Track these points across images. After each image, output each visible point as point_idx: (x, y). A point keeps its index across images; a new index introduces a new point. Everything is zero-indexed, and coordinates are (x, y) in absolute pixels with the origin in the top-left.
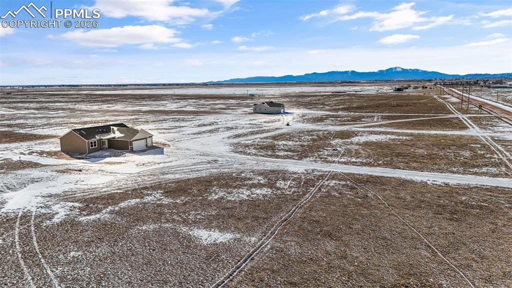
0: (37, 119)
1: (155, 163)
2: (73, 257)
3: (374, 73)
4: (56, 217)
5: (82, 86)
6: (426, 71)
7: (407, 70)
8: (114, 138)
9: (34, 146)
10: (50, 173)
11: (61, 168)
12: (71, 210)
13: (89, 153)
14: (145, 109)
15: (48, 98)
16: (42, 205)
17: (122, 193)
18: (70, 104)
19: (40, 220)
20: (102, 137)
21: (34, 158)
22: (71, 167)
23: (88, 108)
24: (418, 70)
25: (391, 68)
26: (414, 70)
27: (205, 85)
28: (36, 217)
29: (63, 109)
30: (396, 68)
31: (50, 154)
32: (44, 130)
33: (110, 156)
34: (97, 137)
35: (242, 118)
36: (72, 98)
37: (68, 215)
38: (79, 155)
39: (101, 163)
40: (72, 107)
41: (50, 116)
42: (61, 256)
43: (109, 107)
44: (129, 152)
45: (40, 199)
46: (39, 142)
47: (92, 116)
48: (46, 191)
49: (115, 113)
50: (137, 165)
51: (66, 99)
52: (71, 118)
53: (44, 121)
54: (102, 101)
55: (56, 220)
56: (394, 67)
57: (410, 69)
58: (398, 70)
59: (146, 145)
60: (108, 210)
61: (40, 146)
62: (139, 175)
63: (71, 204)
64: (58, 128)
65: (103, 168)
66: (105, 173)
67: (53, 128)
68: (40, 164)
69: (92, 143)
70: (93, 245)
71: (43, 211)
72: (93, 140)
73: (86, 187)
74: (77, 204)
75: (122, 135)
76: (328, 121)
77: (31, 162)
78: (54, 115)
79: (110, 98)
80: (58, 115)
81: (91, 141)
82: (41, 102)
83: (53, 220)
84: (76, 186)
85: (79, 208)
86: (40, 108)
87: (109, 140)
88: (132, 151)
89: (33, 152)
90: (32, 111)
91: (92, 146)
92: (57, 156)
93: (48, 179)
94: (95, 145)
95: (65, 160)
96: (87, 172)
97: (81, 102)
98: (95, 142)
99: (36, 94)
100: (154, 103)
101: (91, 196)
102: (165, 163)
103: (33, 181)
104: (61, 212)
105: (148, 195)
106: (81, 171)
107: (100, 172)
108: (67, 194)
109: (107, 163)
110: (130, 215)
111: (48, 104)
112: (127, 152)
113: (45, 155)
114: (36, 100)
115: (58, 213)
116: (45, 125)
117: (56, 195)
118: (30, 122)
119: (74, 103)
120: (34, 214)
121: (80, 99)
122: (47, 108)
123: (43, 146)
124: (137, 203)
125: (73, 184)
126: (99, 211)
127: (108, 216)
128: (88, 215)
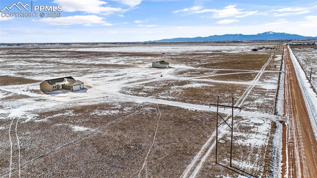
0: (38, 69)
1: (79, 97)
2: (27, 134)
3: (254, 35)
4: (27, 120)
5: (72, 44)
6: (289, 34)
7: (277, 33)
8: (65, 84)
9: (30, 86)
10: (32, 101)
11: (37, 99)
12: (34, 117)
13: (52, 91)
14: (97, 63)
15: (49, 54)
16: (23, 115)
17: (57, 111)
18: (59, 59)
19: (21, 121)
20: (59, 84)
21: (28, 93)
22: (42, 98)
23: (67, 62)
24: (284, 33)
25: (266, 32)
26: (282, 33)
27: (145, 44)
28: (20, 120)
29: (54, 62)
30: (269, 32)
31: (36, 91)
32: (38, 77)
33: (61, 93)
34: (57, 84)
35: (143, 70)
36: (62, 54)
37: (32, 119)
38: (48, 92)
39: (56, 97)
40: (59, 61)
41: (46, 67)
42: (23, 133)
43: (79, 61)
44: (71, 91)
45: (24, 113)
46: (33, 84)
47: (67, 68)
48: (27, 109)
49: (79, 66)
50: (71, 98)
51: (58, 55)
52: (55, 69)
53: (41, 71)
54: (77, 57)
55: (26, 121)
56: (268, 31)
57: (279, 33)
58: (271, 33)
59: (80, 87)
60: (48, 118)
61: (33, 87)
62: (69, 103)
63: (34, 115)
64: (46, 76)
65: (55, 99)
66: (55, 101)
67: (43, 76)
68: (29, 96)
69: (53, 87)
70: (36, 130)
71: (23, 117)
72: (54, 85)
73: (44, 108)
74: (37, 115)
75: (69, 83)
76: (185, 74)
77: (26, 95)
78: (48, 67)
79: (82, 55)
80: (50, 67)
81: (53, 86)
82: (44, 57)
83: (25, 121)
84: (40, 107)
85: (37, 117)
86: (43, 62)
87: (62, 85)
88: (73, 91)
89: (29, 90)
90: (38, 63)
91: (54, 88)
92: (38, 92)
93: (30, 104)
94: (55, 88)
95: (41, 95)
96: (47, 101)
97: (65, 57)
98: (55, 86)
99: (43, 51)
100: (104, 58)
101: (44, 112)
102: (84, 97)
103: (24, 104)
104: (29, 118)
105: (67, 112)
106: (45, 100)
107: (53, 101)
108: (35, 110)
109: (58, 96)
110: (55, 120)
111: (47, 59)
112: (70, 91)
113: (33, 92)
114: (43, 55)
115: (28, 118)
116: (40, 74)
117: (31, 111)
118: (34, 71)
119: (62, 58)
120: (19, 118)
121: (66, 55)
122: (46, 62)
123: (34, 87)
124: (60, 115)
125: (39, 106)
126: (44, 118)
127: (46, 120)
128: (39, 119)
